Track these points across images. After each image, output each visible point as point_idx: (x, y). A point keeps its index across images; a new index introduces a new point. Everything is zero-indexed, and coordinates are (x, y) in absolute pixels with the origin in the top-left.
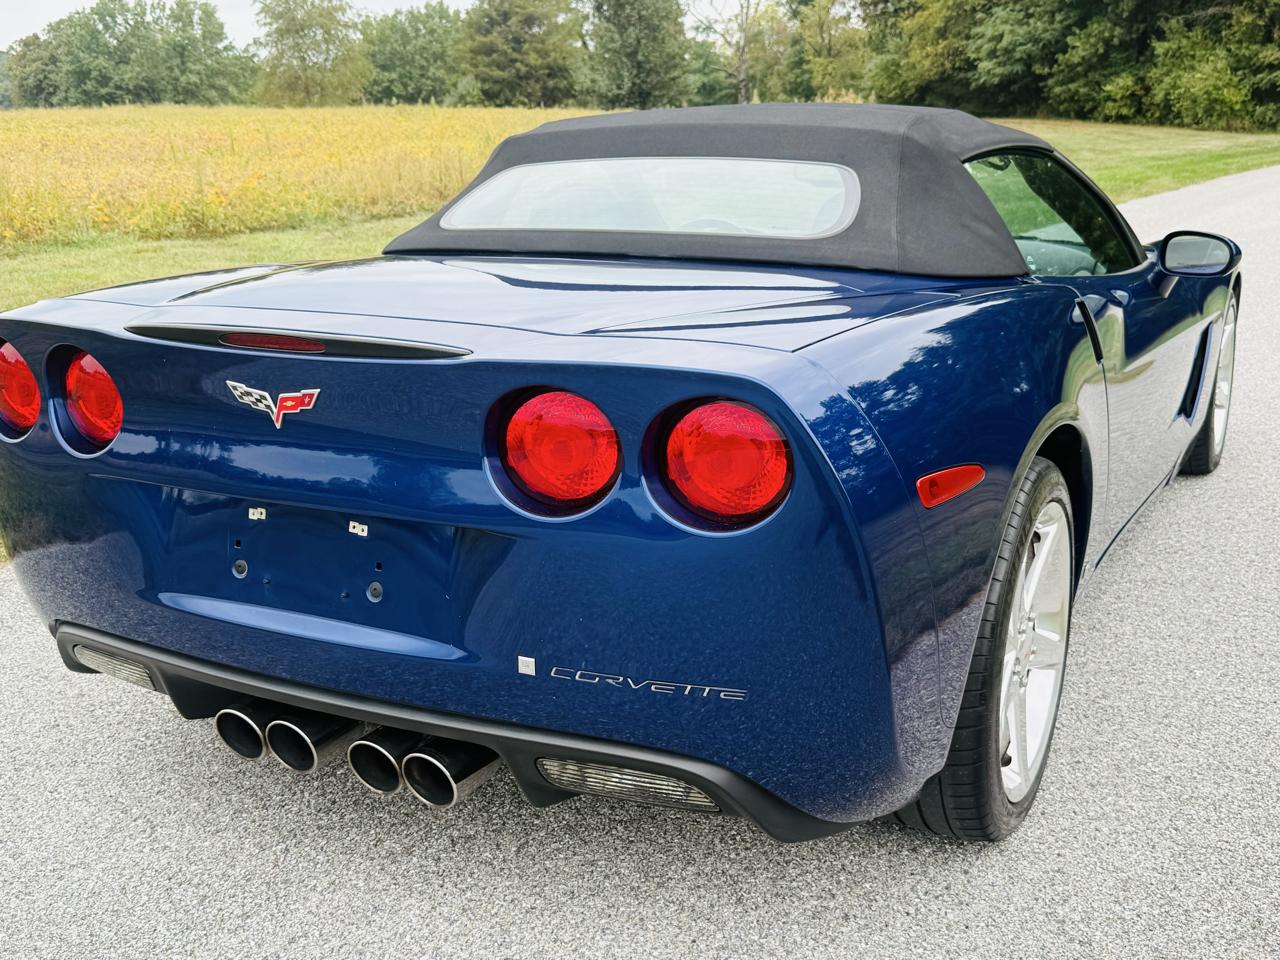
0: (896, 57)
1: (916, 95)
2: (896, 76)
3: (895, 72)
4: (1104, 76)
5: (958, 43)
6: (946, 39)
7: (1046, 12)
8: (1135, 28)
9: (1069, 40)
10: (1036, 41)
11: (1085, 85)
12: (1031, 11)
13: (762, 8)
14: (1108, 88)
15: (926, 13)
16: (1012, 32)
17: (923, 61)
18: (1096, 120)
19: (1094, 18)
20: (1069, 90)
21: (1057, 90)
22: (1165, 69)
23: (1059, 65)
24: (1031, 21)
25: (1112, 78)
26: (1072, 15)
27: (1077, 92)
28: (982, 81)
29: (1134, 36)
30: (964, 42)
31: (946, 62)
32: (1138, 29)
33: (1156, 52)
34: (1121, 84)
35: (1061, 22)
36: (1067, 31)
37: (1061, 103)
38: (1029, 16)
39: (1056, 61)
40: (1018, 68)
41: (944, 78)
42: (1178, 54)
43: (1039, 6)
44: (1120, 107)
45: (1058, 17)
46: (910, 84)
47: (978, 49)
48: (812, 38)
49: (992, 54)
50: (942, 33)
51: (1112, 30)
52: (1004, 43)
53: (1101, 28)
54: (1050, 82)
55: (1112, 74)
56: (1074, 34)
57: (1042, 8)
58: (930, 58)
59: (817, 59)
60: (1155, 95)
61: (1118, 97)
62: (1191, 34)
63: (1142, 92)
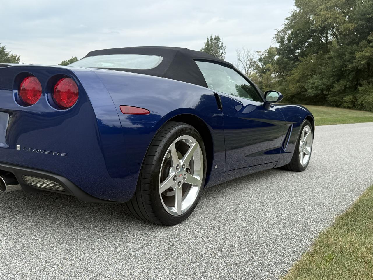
0: (285, 87)
1: (290, 98)
2: (285, 92)
3: (285, 91)
4: (344, 95)
5: (303, 84)
6: (299, 83)
7: (328, 77)
8: (353, 83)
9: (334, 85)
10: (325, 85)
11: (338, 98)
12: (324, 76)
13: (252, 74)
14: (345, 99)
15: (294, 75)
16: (318, 82)
17: (293, 88)
18: (341, 108)
19: (342, 79)
20: (334, 99)
21: (330, 98)
22: (362, 94)
23: (331, 92)
24: (323, 79)
25: (346, 96)
26: (335, 78)
27: (336, 99)
28: (309, 95)
29: (353, 85)
30: (304, 84)
31: (299, 89)
32: (354, 83)
33: (359, 90)
34: (349, 98)
35: (332, 80)
36: (334, 82)
37: (331, 102)
38: (323, 78)
39: (330, 91)
40: (319, 92)
41: (298, 94)
42: (365, 91)
43: (326, 75)
44: (349, 104)
45: (331, 79)
46: (289, 95)
47: (308, 86)
48: (265, 82)
49: (312, 88)
50: (298, 81)
51: (347, 83)
52: (315, 85)
53: (344, 82)
54: (328, 96)
55: (346, 95)
56: (336, 83)
57: (327, 76)
58: (294, 88)
59: (266, 88)
60: (358, 102)
61: (348, 101)
62: (369, 85)
63: (355, 101)
